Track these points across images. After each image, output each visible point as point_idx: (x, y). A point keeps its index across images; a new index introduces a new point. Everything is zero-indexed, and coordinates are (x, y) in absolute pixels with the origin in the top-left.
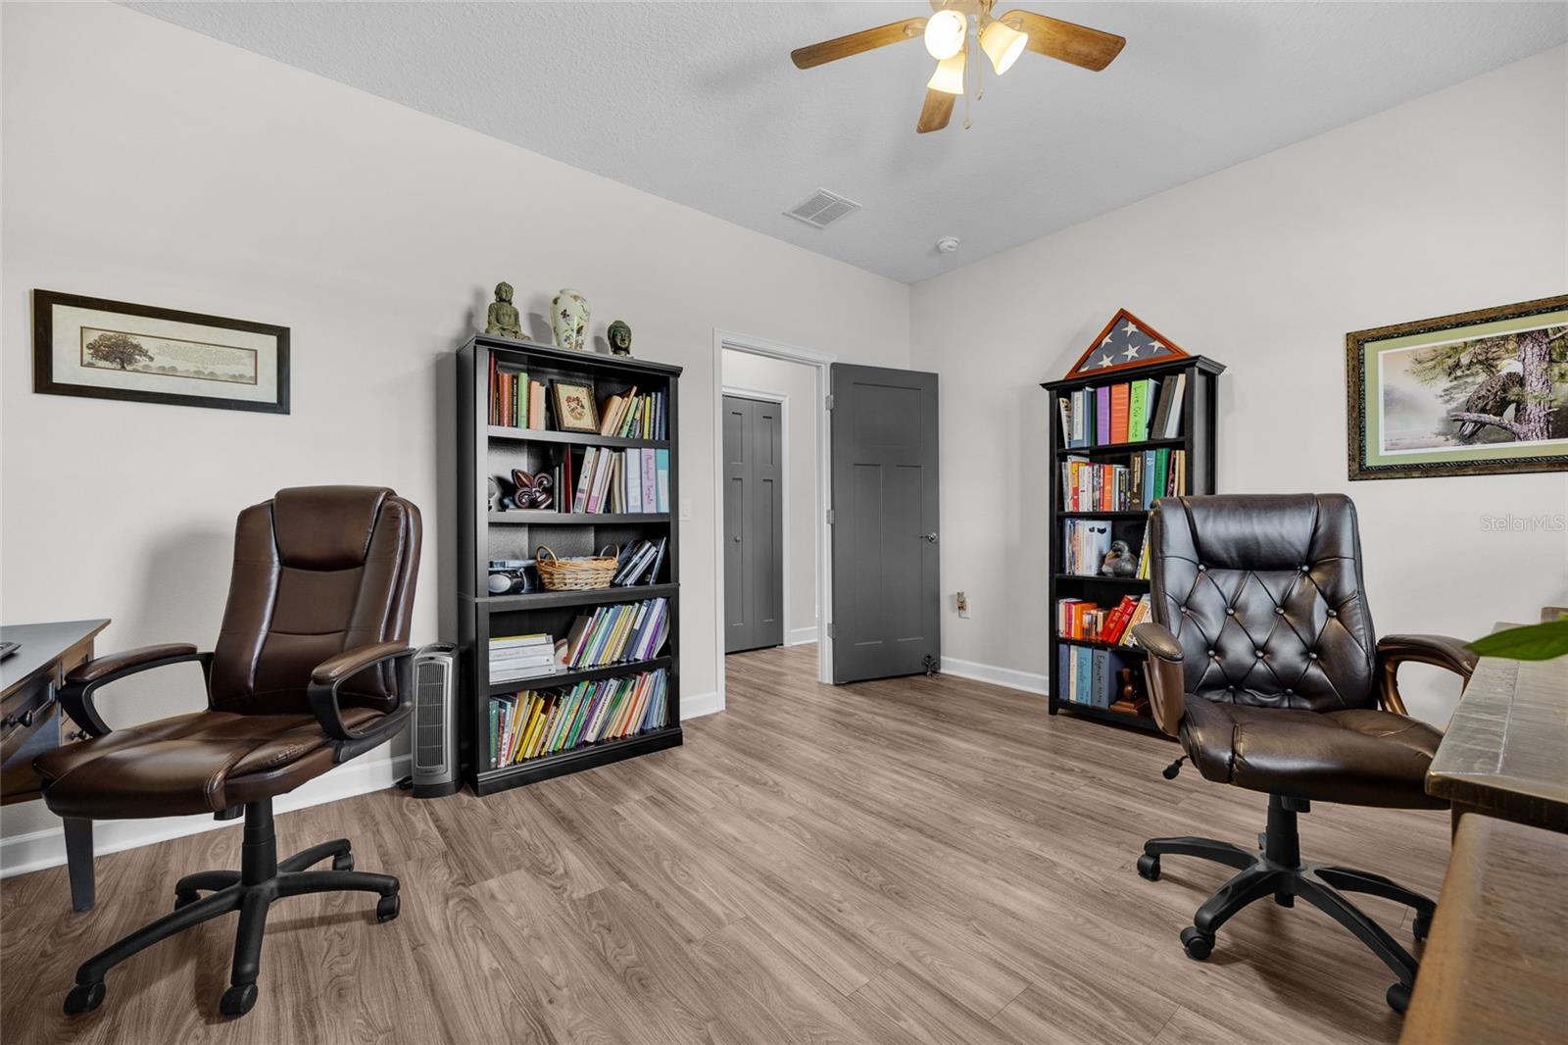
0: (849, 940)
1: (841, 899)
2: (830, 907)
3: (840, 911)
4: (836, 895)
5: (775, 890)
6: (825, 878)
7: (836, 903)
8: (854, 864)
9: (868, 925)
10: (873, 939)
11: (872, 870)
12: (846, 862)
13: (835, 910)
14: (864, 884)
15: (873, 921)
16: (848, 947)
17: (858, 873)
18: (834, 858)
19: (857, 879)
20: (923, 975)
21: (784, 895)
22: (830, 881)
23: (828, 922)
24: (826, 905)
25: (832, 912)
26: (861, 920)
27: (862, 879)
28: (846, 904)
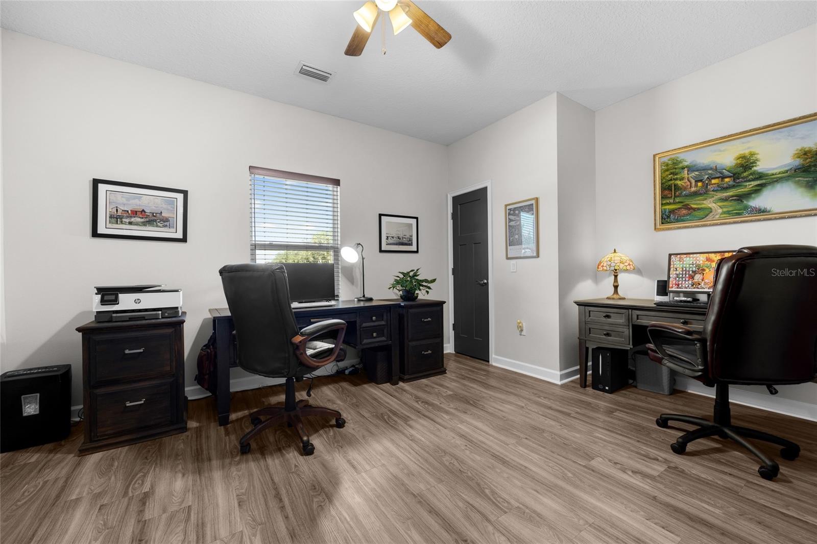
0: (463, 435)
1: (466, 451)
2: (470, 447)
3: (466, 446)
4: (468, 452)
5: (498, 456)
6: (473, 461)
7: (468, 449)
8: (457, 468)
9: (454, 440)
10: (453, 435)
11: (447, 464)
12: (462, 470)
13: (468, 446)
14: (453, 457)
15: (452, 441)
16: (463, 433)
17: (456, 463)
18: (469, 473)
19: (457, 459)
20: (438, 426)
21: (493, 453)
22: (471, 458)
23: (471, 441)
24: (472, 448)
25: (469, 445)
26: (457, 442)
27: (454, 459)
28: (463, 448)
